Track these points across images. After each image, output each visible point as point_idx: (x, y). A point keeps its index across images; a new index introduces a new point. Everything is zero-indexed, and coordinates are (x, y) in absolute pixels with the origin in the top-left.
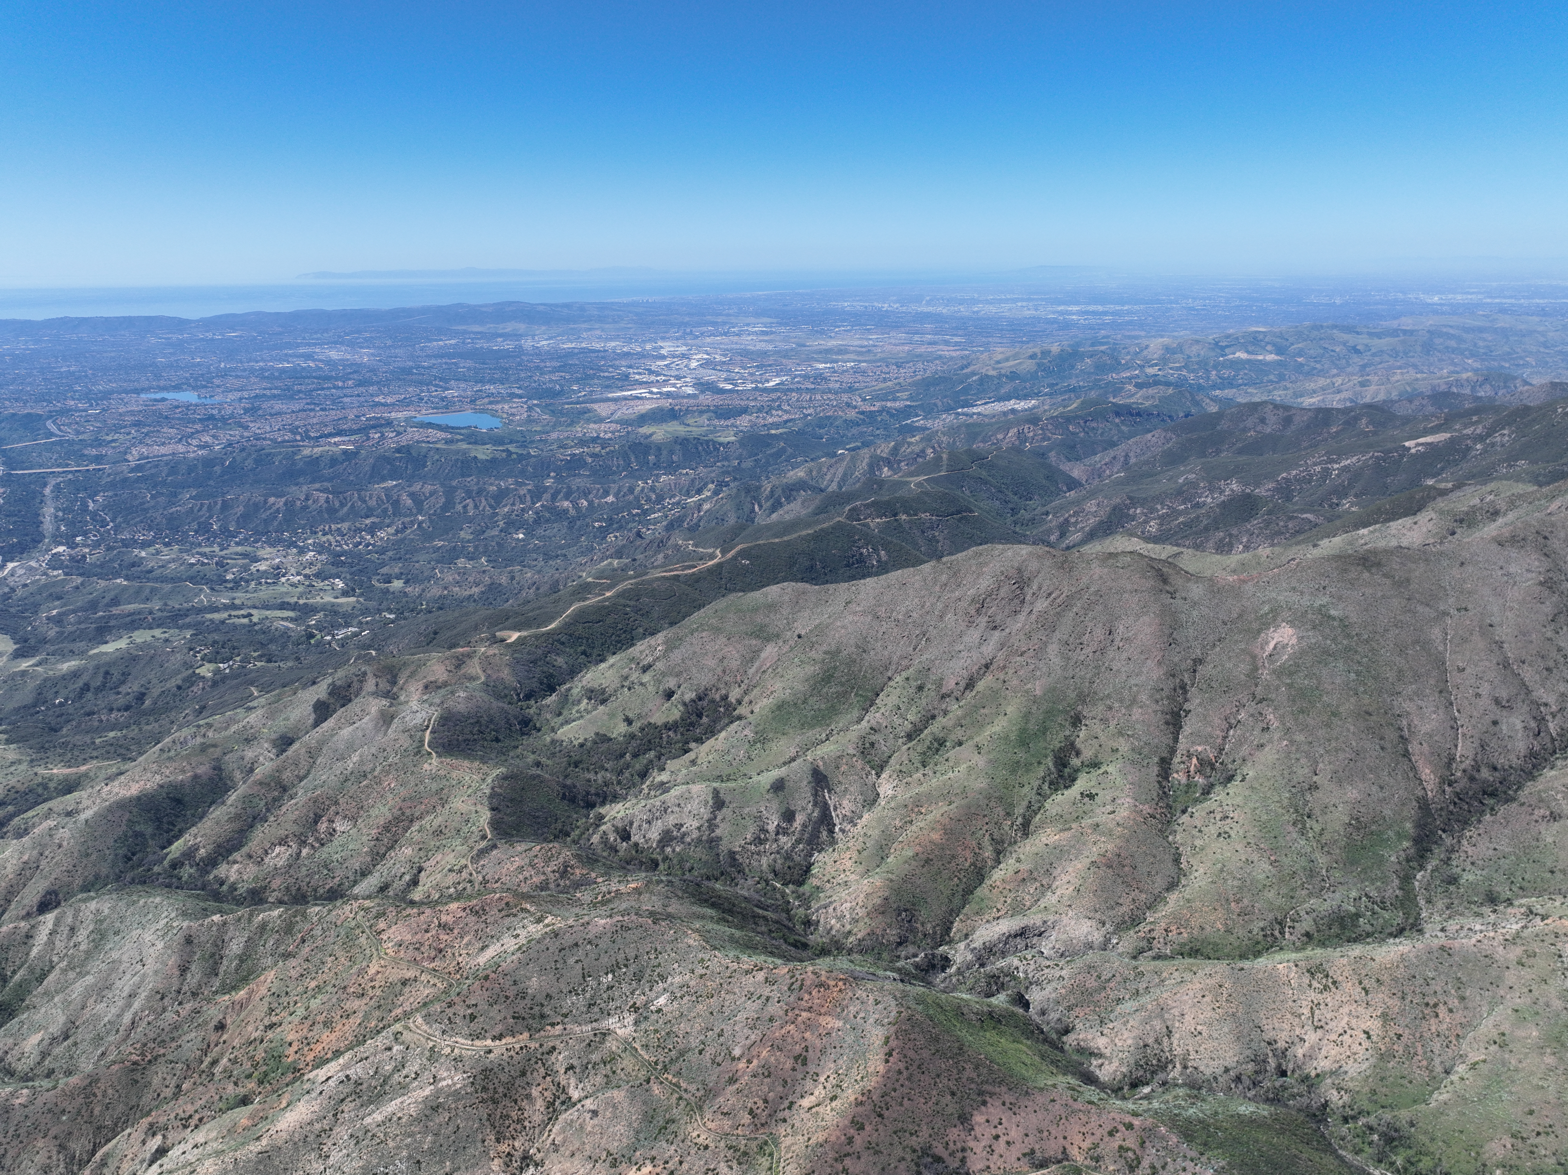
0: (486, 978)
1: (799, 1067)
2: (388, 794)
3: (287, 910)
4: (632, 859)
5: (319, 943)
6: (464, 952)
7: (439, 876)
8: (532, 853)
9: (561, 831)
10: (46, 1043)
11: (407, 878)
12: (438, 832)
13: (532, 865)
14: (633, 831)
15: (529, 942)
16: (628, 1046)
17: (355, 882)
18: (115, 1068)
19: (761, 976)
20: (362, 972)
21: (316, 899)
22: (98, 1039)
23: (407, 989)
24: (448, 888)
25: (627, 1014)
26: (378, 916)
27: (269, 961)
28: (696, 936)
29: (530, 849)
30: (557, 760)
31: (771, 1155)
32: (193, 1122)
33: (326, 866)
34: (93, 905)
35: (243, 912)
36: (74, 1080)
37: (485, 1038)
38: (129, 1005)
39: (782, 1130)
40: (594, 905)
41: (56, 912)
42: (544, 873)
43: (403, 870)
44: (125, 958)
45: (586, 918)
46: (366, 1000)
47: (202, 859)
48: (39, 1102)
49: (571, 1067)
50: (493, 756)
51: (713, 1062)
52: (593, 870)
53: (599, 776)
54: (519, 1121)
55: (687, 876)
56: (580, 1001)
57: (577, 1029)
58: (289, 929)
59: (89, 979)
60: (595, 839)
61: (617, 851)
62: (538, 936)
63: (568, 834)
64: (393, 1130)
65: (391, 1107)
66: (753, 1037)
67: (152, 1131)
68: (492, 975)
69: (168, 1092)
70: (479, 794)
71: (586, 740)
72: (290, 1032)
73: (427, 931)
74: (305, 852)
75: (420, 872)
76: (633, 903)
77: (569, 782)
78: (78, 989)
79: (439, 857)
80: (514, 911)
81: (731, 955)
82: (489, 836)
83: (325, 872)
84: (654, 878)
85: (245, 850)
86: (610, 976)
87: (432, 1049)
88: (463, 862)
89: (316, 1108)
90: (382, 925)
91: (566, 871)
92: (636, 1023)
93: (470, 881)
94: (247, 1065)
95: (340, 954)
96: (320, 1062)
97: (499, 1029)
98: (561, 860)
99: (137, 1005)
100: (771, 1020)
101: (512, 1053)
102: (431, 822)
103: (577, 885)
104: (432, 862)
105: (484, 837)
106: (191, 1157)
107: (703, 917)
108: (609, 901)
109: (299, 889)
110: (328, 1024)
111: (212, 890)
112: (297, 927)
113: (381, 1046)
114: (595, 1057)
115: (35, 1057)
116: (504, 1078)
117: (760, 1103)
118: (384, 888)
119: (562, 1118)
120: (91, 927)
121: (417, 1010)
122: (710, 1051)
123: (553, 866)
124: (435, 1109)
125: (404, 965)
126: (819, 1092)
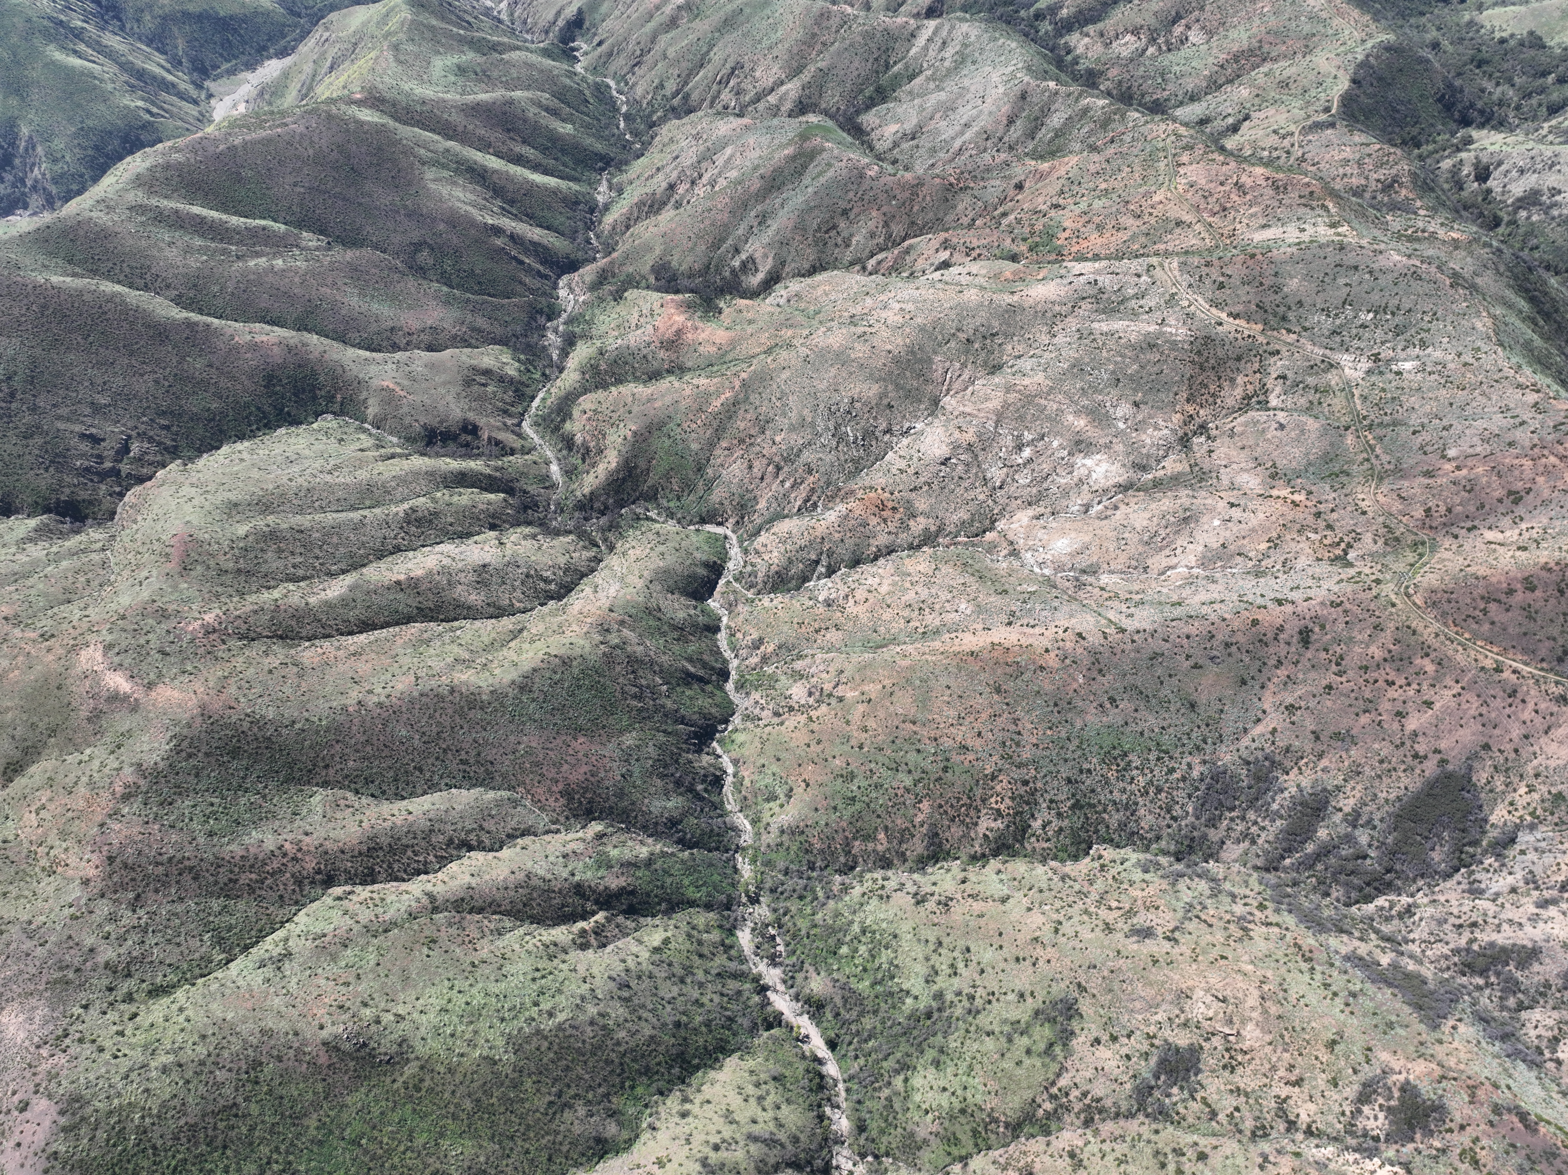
0: (1253, 256)
1: (1507, 502)
2: (1256, 19)
3: (1111, 104)
4: (1473, 206)
5: (1124, 149)
6: (1245, 221)
7: (1261, 133)
8: (1367, 150)
9: (1412, 139)
10: (899, 135)
11: (1230, 120)
12: (1284, 85)
13: (1360, 163)
14: (1496, 174)
15: (1311, 242)
16: (1347, 388)
17: (1181, 104)
18: (937, 181)
19: (1532, 397)
20: (1148, 195)
21: (1140, 105)
22: (933, 151)
23: (1178, 231)
24: (1264, 149)
25: (1364, 359)
26: (1184, 148)
27: (1077, 146)
28: (1489, 322)
29: (1368, 145)
30: (1461, 49)
31: (1421, 555)
32: (974, 254)
33: (1162, 75)
34: (965, 27)
35: (1075, 89)
36: (908, 176)
37: (1222, 310)
38: (962, 133)
39: (1447, 542)
40: (1399, 236)
41: (938, 21)
42: (1367, 178)
43: (1230, 111)
44: (972, 89)
45: (1382, 246)
46: (1139, 222)
47: (1061, 19)
48: (883, 180)
49: (1284, 377)
50: (1390, 15)
51: (1421, 448)
52: (1421, 198)
53: (1499, 89)
54: (1213, 395)
55: (1525, 254)
56: (1328, 324)
57: (1309, 347)
58: (1105, 124)
59: (943, 96)
60: (1446, 164)
61: (1461, 189)
62: (1323, 240)
63: (1418, 146)
64: (1111, 344)
65: (1118, 325)
66: (1478, 449)
67: (946, 245)
68: (1259, 257)
69: (965, 221)
70: (1350, 57)
71: (1512, 36)
72: (1068, 219)
73: (1222, 184)
74: (1151, 50)
75: (1245, 120)
76: (1442, 255)
77: (1458, 83)
78: (933, 99)
79: (1271, 111)
80: (1314, 203)
81: (1514, 360)
82: (1333, 111)
83: (1160, 80)
84: (1484, 238)
85: (1100, 26)
86: (1371, 315)
87: (1173, 295)
88: (1292, 128)
89: (1062, 293)
90: (1185, 158)
91: (1391, 186)
92: (1369, 372)
93: (1288, 152)
94: (1027, 230)
95: (1137, 168)
96: (1081, 258)
97: (1239, 308)
98: (1394, 171)
99: (968, 135)
100: (1510, 444)
101: (1239, 336)
102: (1284, 69)
103: (1394, 207)
104: (1262, 115)
105: (1327, 110)
106: (964, 280)
107: (1510, 306)
108: (1418, 240)
109: (1129, 88)
110: (1100, 228)
111: (1059, 56)
112: (1112, 126)
113: (1133, 271)
114: (1311, 380)
115: (888, 144)
116: (1220, 353)
117: (1443, 509)
118: (1203, 122)
119: (1251, 414)
120: (958, 48)
121: (1177, 254)
122: (1425, 437)
123: (1381, 174)
124: (1152, 346)
125: (1186, 206)
126: (1511, 535)
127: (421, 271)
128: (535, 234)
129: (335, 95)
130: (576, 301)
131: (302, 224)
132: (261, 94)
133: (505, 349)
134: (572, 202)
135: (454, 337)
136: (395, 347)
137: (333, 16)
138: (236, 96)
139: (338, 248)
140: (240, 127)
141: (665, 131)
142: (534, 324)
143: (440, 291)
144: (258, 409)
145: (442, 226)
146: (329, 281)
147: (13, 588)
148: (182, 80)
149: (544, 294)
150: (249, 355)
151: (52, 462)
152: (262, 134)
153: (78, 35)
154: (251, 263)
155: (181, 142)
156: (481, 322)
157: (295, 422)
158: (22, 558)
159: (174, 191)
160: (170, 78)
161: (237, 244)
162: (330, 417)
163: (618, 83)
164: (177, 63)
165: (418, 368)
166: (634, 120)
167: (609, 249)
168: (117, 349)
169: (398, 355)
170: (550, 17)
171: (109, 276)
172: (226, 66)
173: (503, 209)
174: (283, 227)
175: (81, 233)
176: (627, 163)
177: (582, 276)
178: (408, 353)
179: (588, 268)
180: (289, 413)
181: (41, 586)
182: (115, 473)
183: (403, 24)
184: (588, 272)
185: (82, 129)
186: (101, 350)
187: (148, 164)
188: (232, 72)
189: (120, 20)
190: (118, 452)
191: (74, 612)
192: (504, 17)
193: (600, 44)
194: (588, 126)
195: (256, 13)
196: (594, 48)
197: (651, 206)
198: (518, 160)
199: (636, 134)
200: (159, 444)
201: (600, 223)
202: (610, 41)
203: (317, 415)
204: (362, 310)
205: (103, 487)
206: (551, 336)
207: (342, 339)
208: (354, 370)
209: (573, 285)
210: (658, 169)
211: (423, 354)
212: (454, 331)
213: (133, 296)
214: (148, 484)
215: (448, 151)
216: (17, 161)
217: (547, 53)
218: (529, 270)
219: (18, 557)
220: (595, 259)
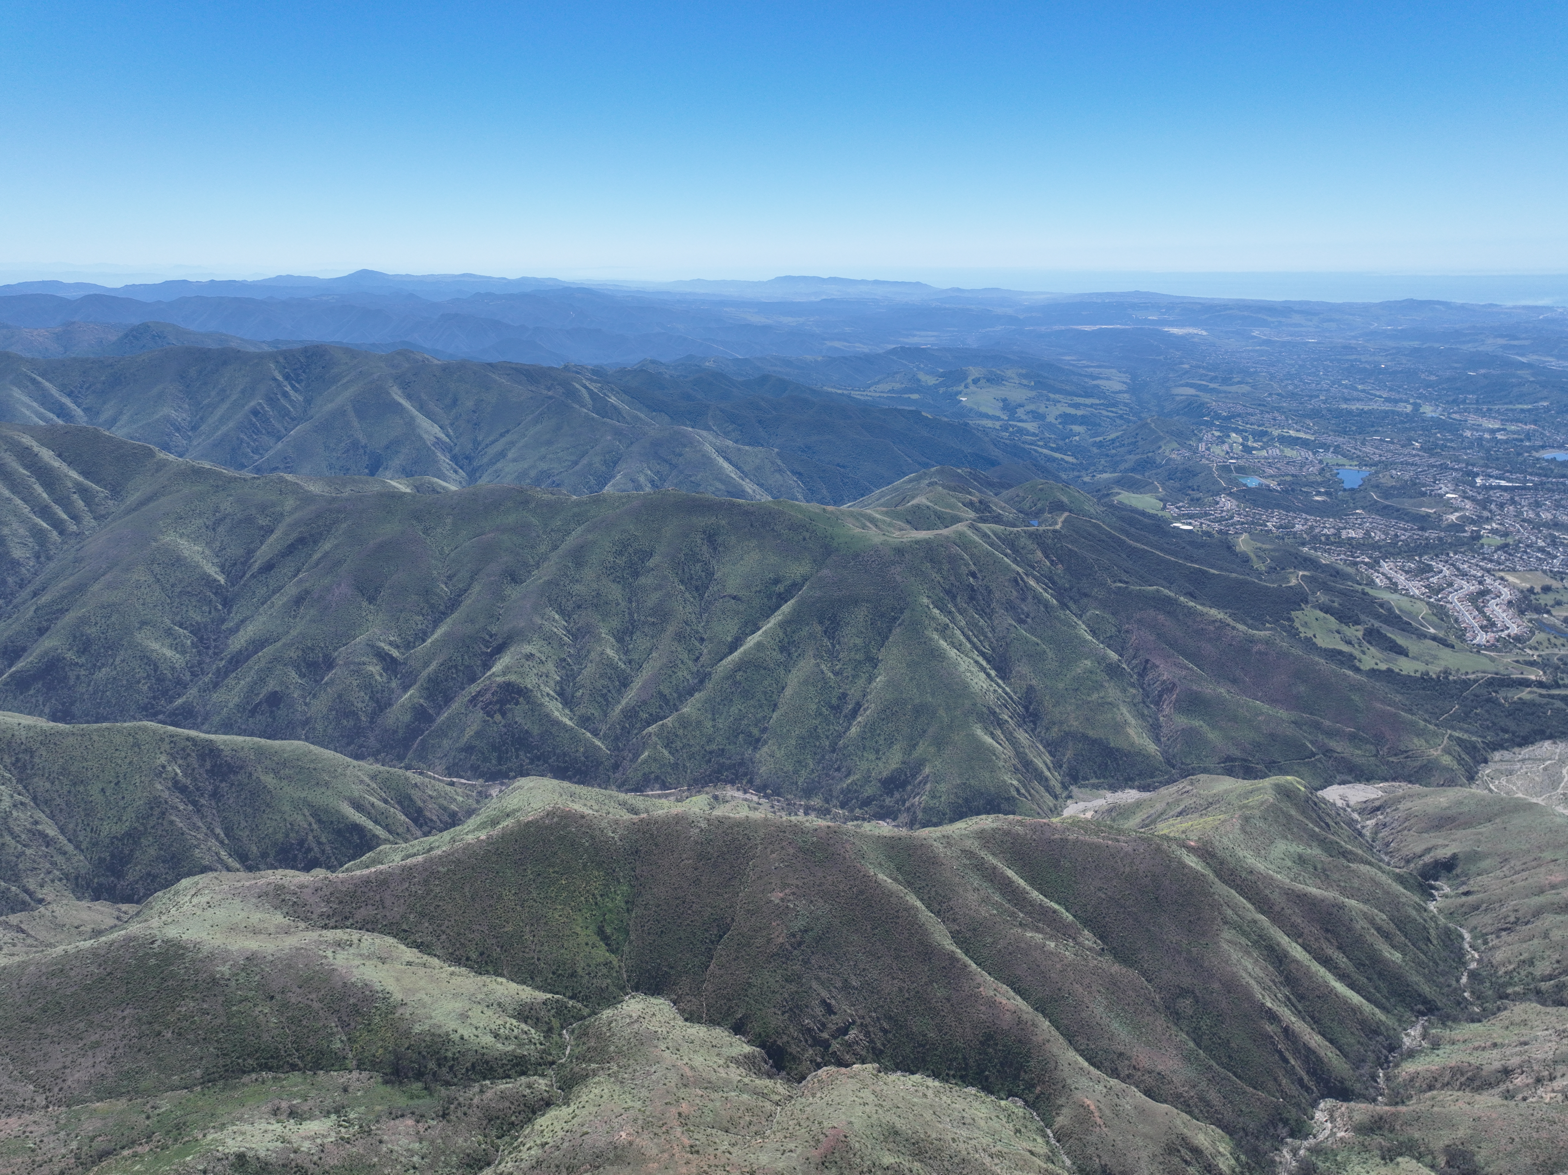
127: (1176, 1016)
128: (1315, 1040)
129: (1172, 835)
130: (1332, 1134)
131: (1087, 923)
132: (1110, 811)
133: (1227, 1138)
134: (1372, 1030)
135: (1179, 1096)
136: (1114, 1073)
137: (1203, 777)
138: (1089, 805)
139: (1109, 958)
140: (1080, 828)
141: (1518, 1010)
142: (1272, 1131)
143: (1186, 1044)
144: (964, 1058)
145: (1216, 986)
146: (1086, 981)
147: (700, 1092)
148: (1055, 779)
149: (1298, 1105)
150: (983, 1008)
151: (791, 1009)
152: (1095, 839)
153: (1000, 724)
154: (1029, 934)
155: (1028, 820)
156: (1213, 1096)
157: (988, 1089)
158: (722, 1073)
159: (1001, 852)
160: (1047, 773)
161: (1026, 913)
162: (1020, 1103)
163: (1475, 938)
164: (1058, 765)
165: (1127, 1103)
166: (1482, 982)
167: (1397, 1099)
168: (889, 948)
169: (1113, 1082)
170: (1418, 849)
171: (918, 892)
172: (1094, 781)
173: (1289, 999)
174: (1071, 918)
175: (919, 852)
176: (1455, 1020)
177: (1351, 1111)
178: (1124, 1085)
179: (1363, 1106)
180: (987, 1078)
181: (718, 1104)
182: (826, 1045)
183: (1262, 803)
184: (1361, 1110)
185: (964, 784)
186: (878, 943)
187: (995, 825)
188: (1097, 787)
189: (1035, 724)
190: (838, 1030)
191: (724, 1141)
192: (1367, 833)
193: (1467, 894)
194: (1420, 964)
195: (1139, 753)
196: (1458, 895)
197: (1471, 1080)
198: (1326, 962)
199: (1479, 997)
200: (871, 1041)
201: (1397, 1065)
202: (1480, 896)
203: (1010, 1094)
204: (1102, 1022)
205: (811, 1052)
206: (1287, 1154)
207: (1070, 1037)
208: (1065, 1072)
209: (1337, 1114)
210: (1495, 1045)
211: (1139, 1094)
212: (1182, 1089)
213: (925, 915)
214: (843, 1070)
215: (1255, 922)
216: (909, 788)
217: (1400, 879)
218: (1291, 1072)
219: (721, 1070)
220: (1374, 1100)
